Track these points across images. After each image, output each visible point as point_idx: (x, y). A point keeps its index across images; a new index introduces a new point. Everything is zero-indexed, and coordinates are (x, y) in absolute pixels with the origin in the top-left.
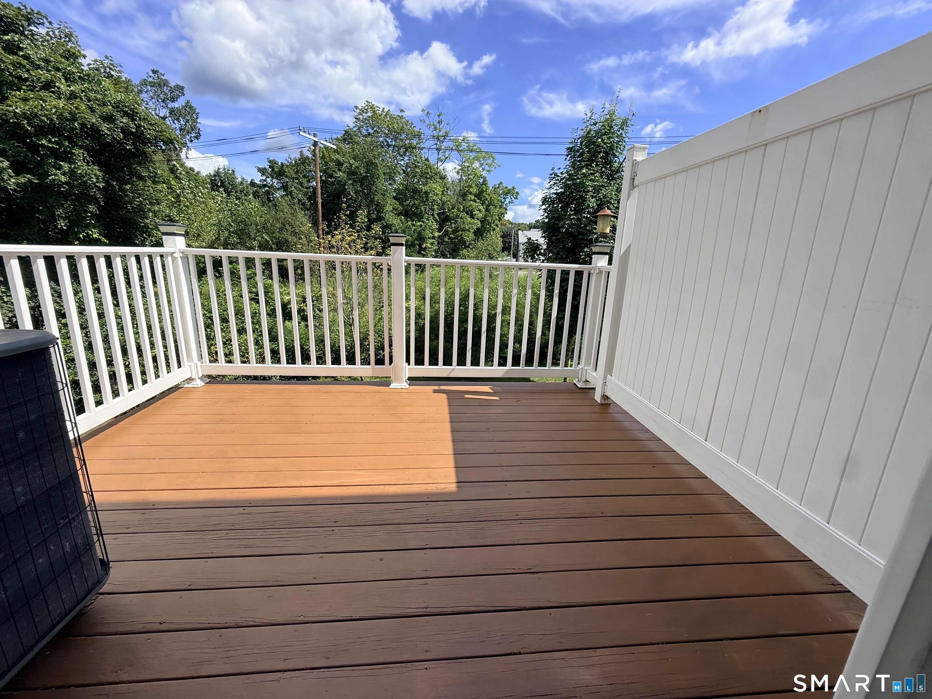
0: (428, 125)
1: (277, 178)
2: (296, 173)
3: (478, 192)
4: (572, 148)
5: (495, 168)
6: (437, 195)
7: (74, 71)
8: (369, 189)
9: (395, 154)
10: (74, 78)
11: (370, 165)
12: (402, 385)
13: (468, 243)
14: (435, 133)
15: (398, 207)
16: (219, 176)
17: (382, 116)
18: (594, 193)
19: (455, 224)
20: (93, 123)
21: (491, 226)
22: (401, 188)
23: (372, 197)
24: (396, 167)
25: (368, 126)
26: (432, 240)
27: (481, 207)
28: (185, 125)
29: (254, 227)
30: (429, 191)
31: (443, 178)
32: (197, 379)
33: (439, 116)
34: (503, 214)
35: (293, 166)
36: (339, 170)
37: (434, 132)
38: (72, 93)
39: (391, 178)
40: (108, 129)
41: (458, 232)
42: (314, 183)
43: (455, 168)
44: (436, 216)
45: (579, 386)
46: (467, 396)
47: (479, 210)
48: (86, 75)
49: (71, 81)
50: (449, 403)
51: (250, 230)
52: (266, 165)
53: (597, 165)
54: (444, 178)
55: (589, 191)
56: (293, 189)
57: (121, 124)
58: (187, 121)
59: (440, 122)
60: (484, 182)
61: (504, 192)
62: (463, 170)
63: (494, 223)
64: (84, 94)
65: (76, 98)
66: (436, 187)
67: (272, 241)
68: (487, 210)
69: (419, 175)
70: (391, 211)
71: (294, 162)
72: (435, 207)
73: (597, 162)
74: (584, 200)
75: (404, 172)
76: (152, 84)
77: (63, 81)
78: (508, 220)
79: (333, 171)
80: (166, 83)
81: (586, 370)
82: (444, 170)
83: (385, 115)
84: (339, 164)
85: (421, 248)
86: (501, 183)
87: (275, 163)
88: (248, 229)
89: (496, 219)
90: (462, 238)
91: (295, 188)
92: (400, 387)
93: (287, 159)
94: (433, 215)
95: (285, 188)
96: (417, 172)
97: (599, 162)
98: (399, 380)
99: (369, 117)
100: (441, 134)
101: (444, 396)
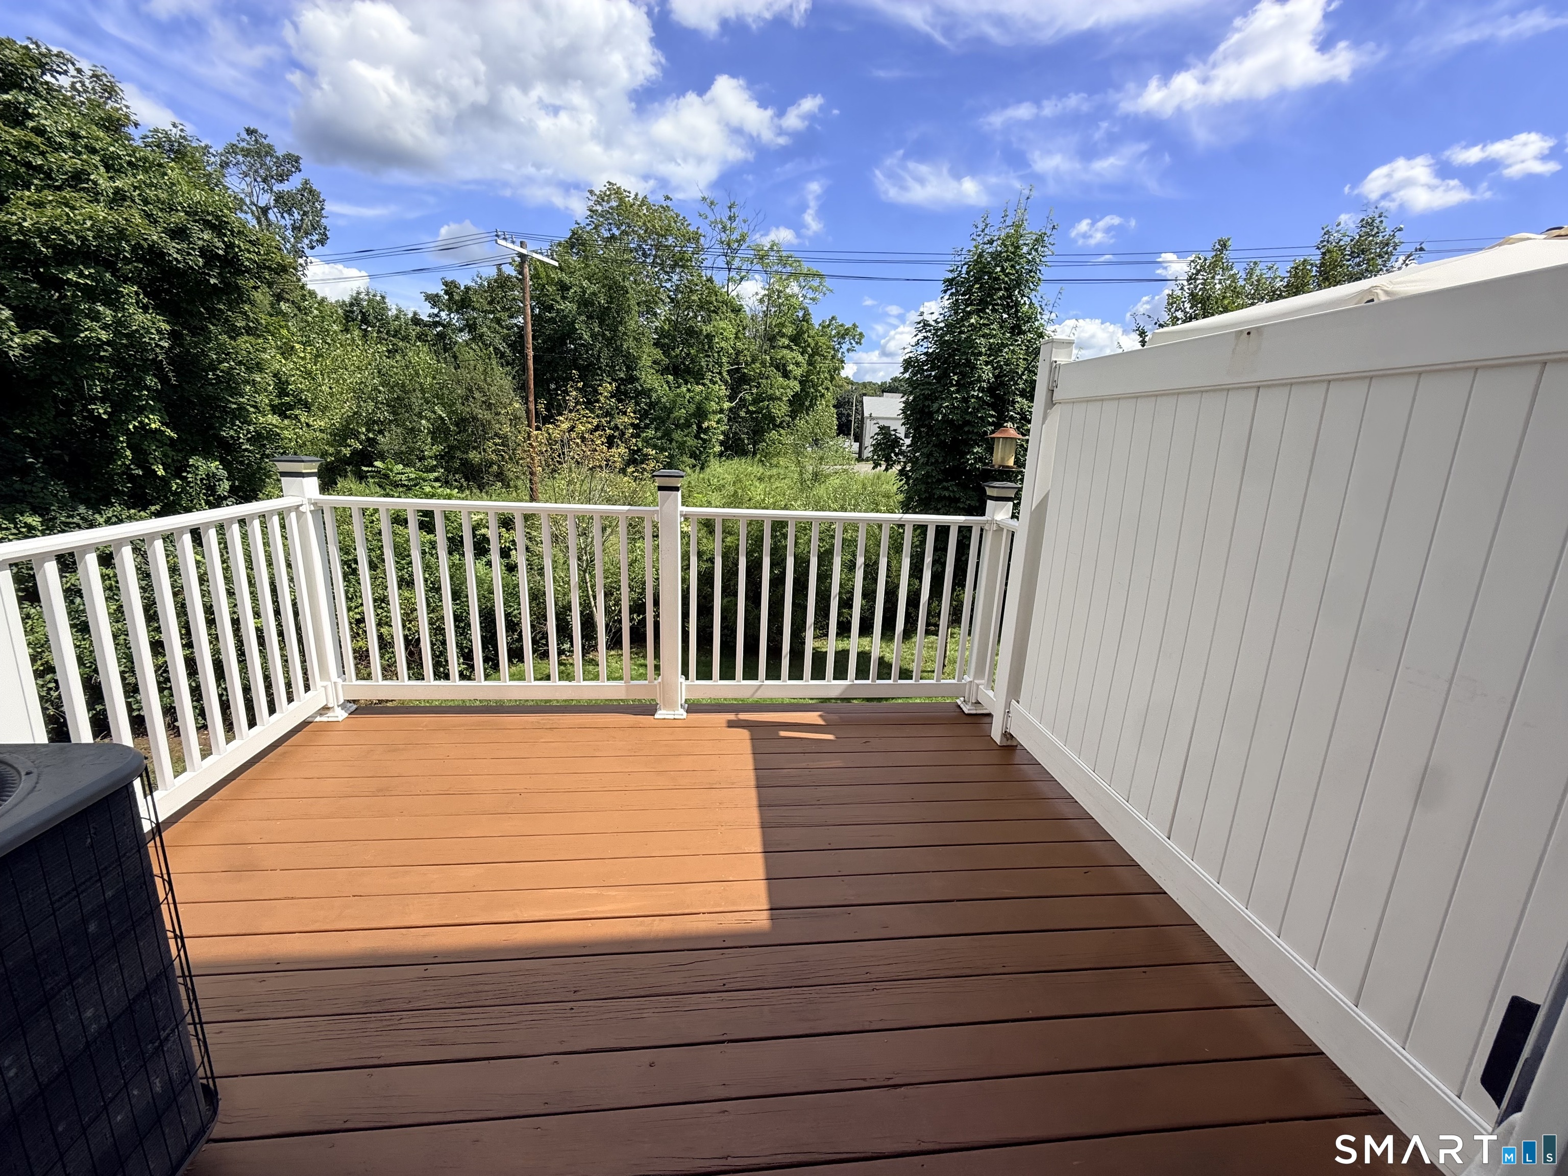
0: (712, 223)
1: (457, 312)
2: (490, 303)
3: (795, 332)
4: (953, 279)
5: (825, 294)
6: (727, 340)
7: (121, 153)
8: (615, 330)
9: (656, 270)
10: (120, 164)
11: (615, 290)
12: (676, 712)
13: (778, 421)
14: (724, 237)
15: (662, 360)
16: (358, 305)
17: (635, 207)
18: (989, 356)
19: (758, 388)
20: (153, 241)
21: (817, 391)
22: (666, 327)
23: (618, 343)
24: (657, 292)
25: (610, 224)
26: (719, 416)
27: (800, 358)
28: (302, 220)
29: (420, 395)
30: (714, 333)
31: (737, 310)
32: (336, 707)
33: (730, 208)
34: (837, 369)
35: (485, 291)
36: (564, 298)
37: (723, 234)
38: (117, 191)
39: (649, 309)
40: (178, 251)
41: (762, 401)
42: (521, 319)
43: (757, 294)
44: (725, 374)
45: (966, 711)
46: (783, 734)
47: (797, 364)
48: (140, 160)
49: (115, 171)
50: (754, 747)
51: (414, 400)
52: (439, 289)
53: (994, 310)
54: (740, 310)
55: (980, 354)
56: (485, 329)
57: (200, 243)
58: (305, 214)
59: (731, 218)
60: (804, 315)
61: (838, 333)
62: (771, 297)
63: (822, 384)
64: (138, 192)
65: (124, 199)
66: (724, 326)
67: (450, 419)
68: (810, 363)
69: (698, 306)
70: (651, 367)
71: (486, 284)
72: (724, 360)
73: (993, 305)
74: (974, 367)
75: (672, 300)
76: (247, 153)
77: (102, 170)
78: (847, 378)
79: (552, 300)
80: (269, 151)
81: (978, 685)
82: (738, 296)
83: (640, 206)
84: (564, 288)
85: (699, 427)
86: (833, 318)
87: (455, 287)
88: (409, 398)
89: (826, 378)
90: (770, 412)
91: (489, 328)
92: (672, 717)
93: (475, 278)
94: (720, 373)
95: (471, 327)
96: (694, 301)
97: (997, 304)
98: (671, 705)
99: (610, 208)
100: (734, 237)
101: (745, 734)
